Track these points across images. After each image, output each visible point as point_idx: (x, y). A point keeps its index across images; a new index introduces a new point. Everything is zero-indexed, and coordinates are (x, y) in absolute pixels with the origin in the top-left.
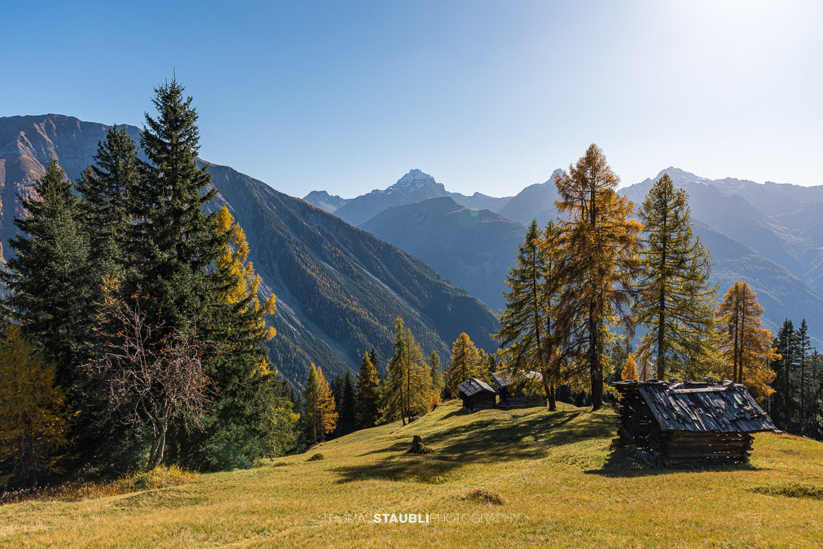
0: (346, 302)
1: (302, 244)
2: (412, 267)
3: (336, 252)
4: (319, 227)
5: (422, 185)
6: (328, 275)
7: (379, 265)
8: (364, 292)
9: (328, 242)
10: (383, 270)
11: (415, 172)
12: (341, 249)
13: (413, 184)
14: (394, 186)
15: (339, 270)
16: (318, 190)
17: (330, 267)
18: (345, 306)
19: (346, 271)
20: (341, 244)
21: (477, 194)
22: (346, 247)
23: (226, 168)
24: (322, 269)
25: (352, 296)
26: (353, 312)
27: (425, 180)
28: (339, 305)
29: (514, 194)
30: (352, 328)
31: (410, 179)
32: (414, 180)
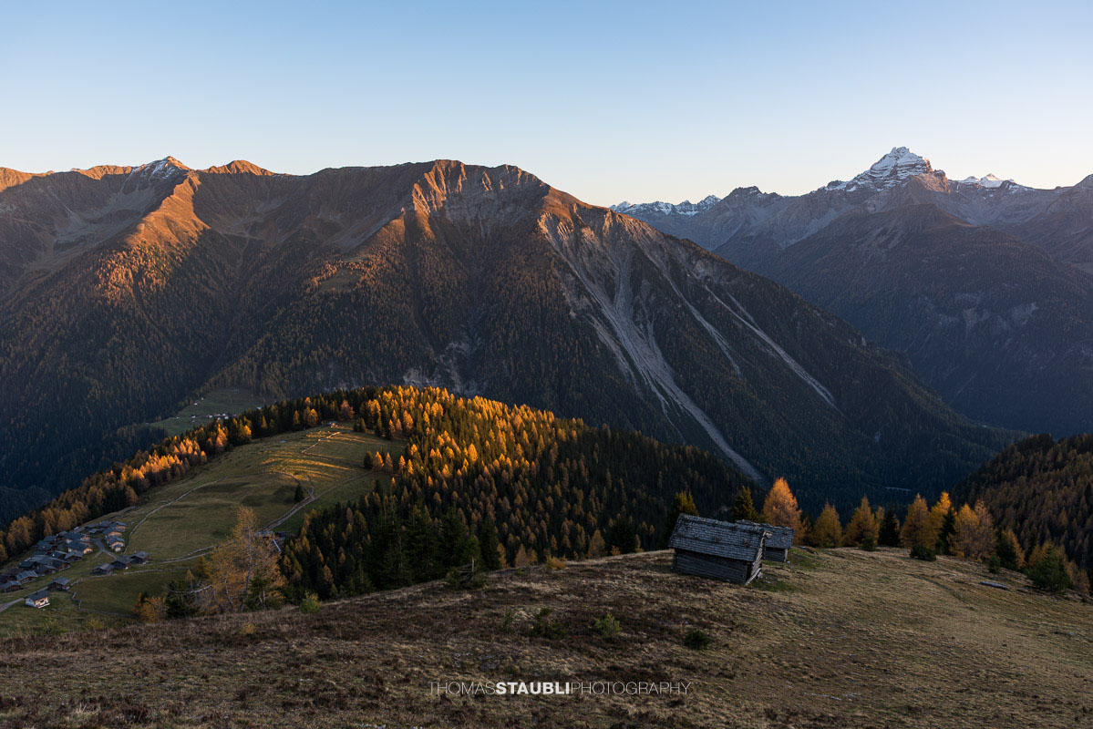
5: (909, 174)
8: (748, 359)
11: (899, 152)
13: (894, 172)
14: (866, 173)
17: (712, 328)
25: (731, 364)
26: (729, 383)
27: (913, 166)
31: (890, 164)
32: (896, 166)
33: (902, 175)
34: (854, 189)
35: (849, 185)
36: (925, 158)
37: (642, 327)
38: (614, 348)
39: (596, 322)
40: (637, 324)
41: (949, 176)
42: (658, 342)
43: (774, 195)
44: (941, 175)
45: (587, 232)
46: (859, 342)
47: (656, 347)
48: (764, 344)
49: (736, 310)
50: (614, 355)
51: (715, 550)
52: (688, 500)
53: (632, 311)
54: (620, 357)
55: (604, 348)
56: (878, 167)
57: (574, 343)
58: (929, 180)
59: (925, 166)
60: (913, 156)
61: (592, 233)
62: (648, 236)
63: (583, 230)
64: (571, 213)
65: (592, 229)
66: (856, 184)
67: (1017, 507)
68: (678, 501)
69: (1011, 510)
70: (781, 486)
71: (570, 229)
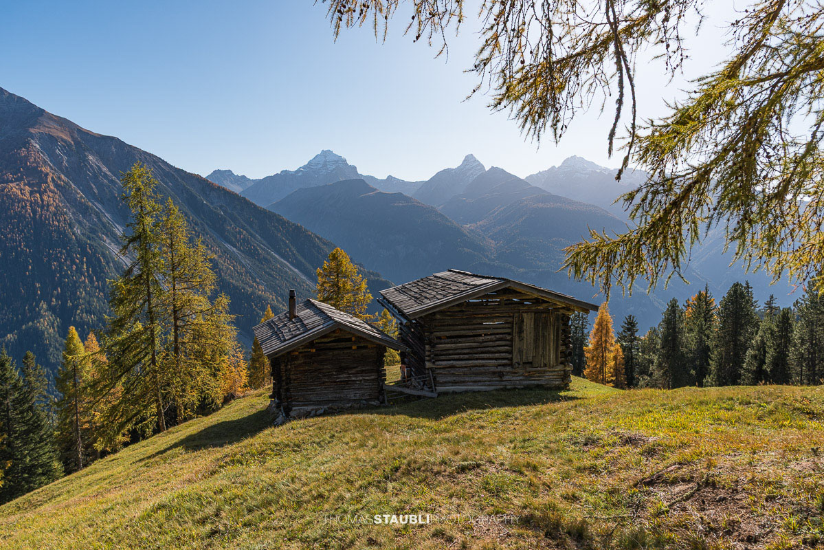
0: (252, 287)
1: (202, 224)
2: (323, 251)
3: (240, 233)
4: (221, 207)
5: (334, 167)
6: (232, 257)
7: (288, 247)
8: (272, 276)
9: (232, 223)
10: (292, 252)
11: (326, 153)
12: (246, 230)
14: (306, 165)
15: (243, 252)
16: (223, 169)
17: (235, 249)
18: (250, 290)
19: (252, 253)
20: (246, 225)
21: (390, 177)
22: (252, 227)
23: (113, 139)
24: (225, 252)
25: (258, 280)
26: (260, 297)
28: (244, 289)
29: (427, 179)
30: (258, 314)
31: (322, 160)
32: (326, 161)
33: (331, 167)
34: (299, 174)
35: (296, 173)
36: (343, 157)
43: (244, 177)
44: (354, 169)
56: (313, 162)
58: (347, 170)
59: (344, 162)
60: (335, 155)
66: (301, 171)
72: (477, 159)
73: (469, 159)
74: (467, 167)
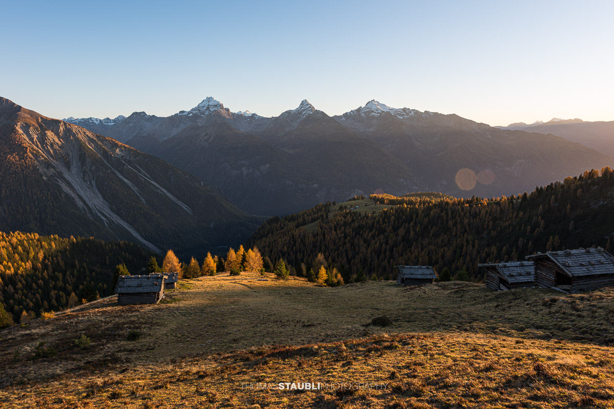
1: (110, 169)
5: (214, 109)
8: (149, 195)
9: (128, 166)
11: (209, 99)
13: (208, 108)
14: (195, 109)
15: (134, 183)
16: (139, 111)
17: (128, 182)
19: (139, 183)
21: (254, 115)
27: (216, 106)
29: (278, 115)
31: (206, 104)
32: (209, 105)
33: (212, 110)
34: (191, 115)
35: (189, 113)
36: (221, 102)
37: (89, 183)
38: (73, 195)
39: (60, 182)
40: (86, 181)
41: (232, 111)
42: (99, 190)
43: (154, 116)
44: (228, 110)
45: (49, 134)
46: (200, 184)
47: (98, 193)
48: (157, 188)
49: (140, 172)
50: (73, 199)
51: (140, 290)
52: (124, 268)
53: (82, 174)
54: (77, 200)
55: (67, 196)
56: (201, 105)
57: (48, 194)
58: (223, 112)
59: (221, 106)
60: (215, 101)
61: (53, 133)
62: (87, 136)
63: (47, 132)
64: (38, 122)
65: (52, 131)
66: (192, 112)
67: (269, 247)
68: (118, 270)
69: (267, 248)
70: (171, 254)
71: (38, 131)
72: (310, 102)
73: (304, 103)
74: (303, 108)
